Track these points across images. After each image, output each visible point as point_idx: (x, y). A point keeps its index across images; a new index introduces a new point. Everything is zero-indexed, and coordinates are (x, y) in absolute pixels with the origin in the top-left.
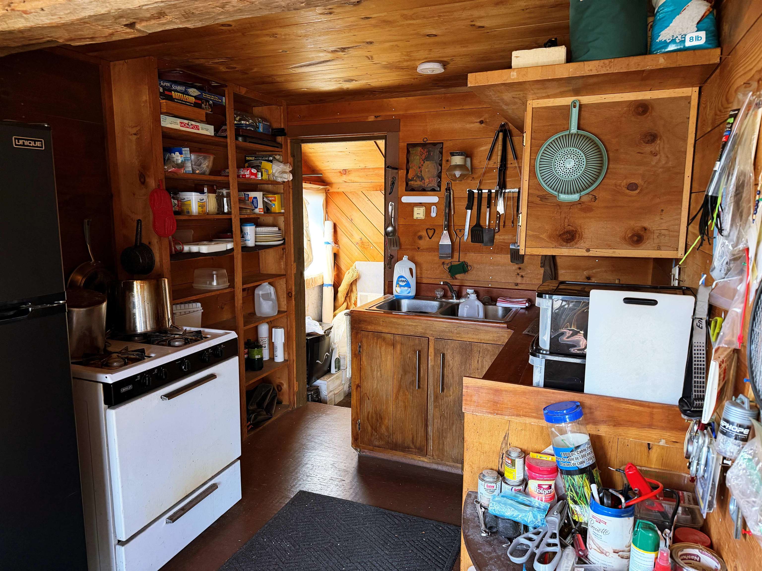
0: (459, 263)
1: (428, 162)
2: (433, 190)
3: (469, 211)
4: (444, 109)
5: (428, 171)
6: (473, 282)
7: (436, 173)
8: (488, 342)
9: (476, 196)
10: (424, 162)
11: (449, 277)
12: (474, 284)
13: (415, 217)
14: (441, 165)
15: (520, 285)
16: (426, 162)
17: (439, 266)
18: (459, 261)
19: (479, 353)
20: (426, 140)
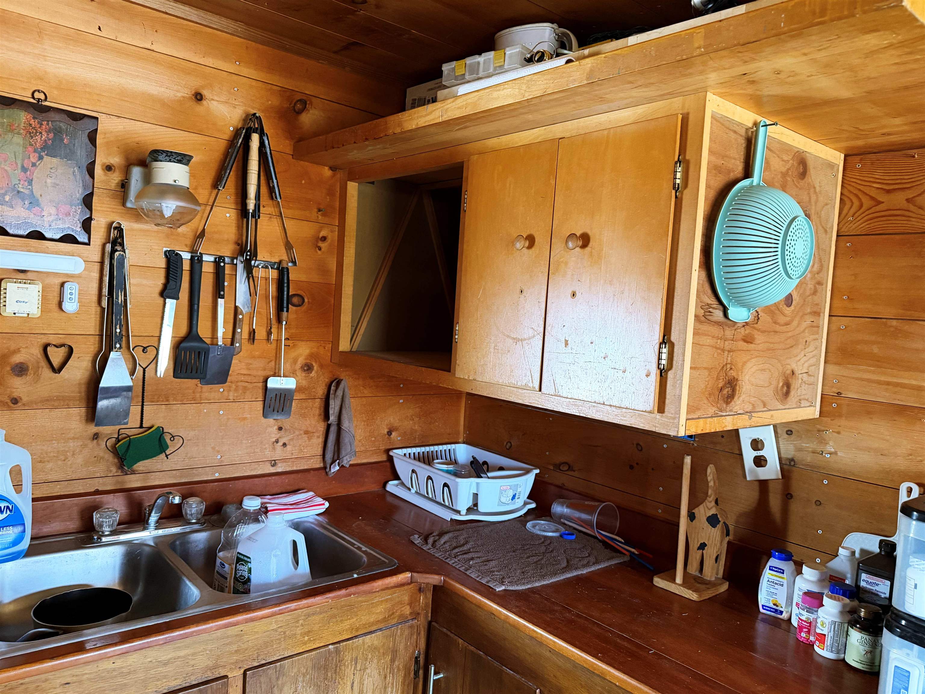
0: (141, 430)
1: (55, 160)
2: (69, 239)
3: (171, 303)
4: (98, 33)
5: (55, 185)
6: (178, 473)
7: (79, 194)
8: (373, 628)
9: (186, 266)
10: (41, 158)
11: (114, 469)
12: (181, 477)
13: (9, 311)
14: (91, 173)
15: (279, 465)
16: (47, 159)
17: (84, 446)
18: (141, 427)
19: (356, 664)
20: (42, 97)
